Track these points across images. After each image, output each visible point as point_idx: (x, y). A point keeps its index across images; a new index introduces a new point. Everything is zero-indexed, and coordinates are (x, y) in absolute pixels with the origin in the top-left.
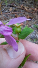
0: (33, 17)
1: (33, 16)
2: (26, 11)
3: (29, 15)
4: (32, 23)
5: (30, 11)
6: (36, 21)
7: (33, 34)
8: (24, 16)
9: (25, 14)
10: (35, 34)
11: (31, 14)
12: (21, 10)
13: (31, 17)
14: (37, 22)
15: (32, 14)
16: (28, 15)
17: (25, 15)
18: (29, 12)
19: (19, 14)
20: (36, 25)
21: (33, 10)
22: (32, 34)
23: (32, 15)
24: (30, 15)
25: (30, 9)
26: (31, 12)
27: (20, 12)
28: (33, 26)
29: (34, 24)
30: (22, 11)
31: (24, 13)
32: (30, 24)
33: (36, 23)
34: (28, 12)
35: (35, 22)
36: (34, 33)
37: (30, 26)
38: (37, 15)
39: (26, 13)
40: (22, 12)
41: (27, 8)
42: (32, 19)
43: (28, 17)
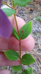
0: (35, 9)
1: (35, 8)
3: (30, 7)
4: (34, 15)
5: (31, 3)
6: (38, 12)
7: (36, 28)
9: (25, 6)
10: (38, 28)
13: (33, 9)
14: (39, 14)
16: (28, 8)
17: (25, 8)
18: (30, 3)
19: (19, 8)
20: (38, 17)
21: (34, 1)
22: (34, 28)
23: (33, 7)
24: (31, 7)
28: (35, 19)
29: (36, 17)
32: (32, 17)
33: (38, 15)
35: (37, 15)
36: (37, 26)
37: (32, 19)
38: (39, 7)
42: (34, 12)
43: (29, 9)
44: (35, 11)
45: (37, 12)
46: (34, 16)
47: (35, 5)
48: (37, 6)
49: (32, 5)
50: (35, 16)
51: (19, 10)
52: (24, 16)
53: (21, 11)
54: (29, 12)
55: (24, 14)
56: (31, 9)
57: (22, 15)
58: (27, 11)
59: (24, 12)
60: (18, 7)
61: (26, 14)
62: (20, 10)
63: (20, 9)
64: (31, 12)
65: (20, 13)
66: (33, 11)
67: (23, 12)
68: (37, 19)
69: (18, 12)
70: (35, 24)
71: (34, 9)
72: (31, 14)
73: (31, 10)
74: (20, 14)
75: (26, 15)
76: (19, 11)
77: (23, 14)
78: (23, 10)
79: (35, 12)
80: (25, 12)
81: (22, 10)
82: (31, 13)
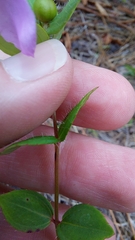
0: (127, 40)
1: (127, 37)
2: (100, 18)
3: (111, 32)
4: (120, 60)
5: (116, 19)
8: (93, 35)
9: (95, 29)
11: (119, 29)
12: (82, 15)
13: (119, 39)
15: (124, 29)
16: (105, 35)
17: (97, 34)
18: (112, 20)
19: (75, 30)
21: (127, 15)
23: (122, 33)
24: (115, 32)
25: (116, 11)
26: (119, 22)
27: (77, 21)
29: (126, 65)
30: (86, 19)
31: (92, 25)
32: (112, 65)
33: (134, 60)
34: (108, 23)
35: (130, 58)
39: (99, 26)
40: (84, 22)
41: (106, 7)
42: (122, 48)
43: (108, 39)
44: (127, 45)
45: (131, 49)
46: (122, 63)
47: (130, 28)
48: (134, 31)
49: (119, 26)
50: (124, 61)
51: (76, 36)
52: (89, 60)
53: (82, 43)
54: (105, 47)
55: (91, 53)
56: (115, 38)
57: (82, 54)
58: (100, 44)
59: (91, 45)
60: (71, 29)
61: (97, 52)
62: (78, 40)
63: (79, 35)
64: (113, 47)
65: (77, 49)
66: (120, 45)
67: (88, 45)
68: (130, 71)
69: (72, 45)
71: (123, 41)
72: (112, 55)
73: (113, 42)
74: (76, 52)
75: (96, 56)
76: (75, 43)
77: (87, 51)
78: (89, 38)
79: (125, 50)
80: (93, 46)
81: (85, 39)
82: (114, 52)
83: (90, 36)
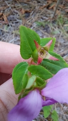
1: (31, 8)
2: (15, 1)
3: (23, 7)
4: (32, 20)
6: (38, 14)
9: (15, 7)
12: (6, 2)
13: (28, 10)
14: (40, 16)
15: (28, 4)
16: (21, 9)
17: (17, 10)
20: (39, 21)
23: (28, 6)
24: (25, 7)
26: (25, 1)
27: (5, 6)
28: (35, 25)
29: (35, 21)
30: (9, 3)
32: (30, 23)
33: (38, 18)
34: (20, 3)
35: (36, 18)
37: (31, 26)
39: (16, 5)
42: (31, 14)
43: (23, 11)
44: (33, 12)
45: (35, 13)
47: (31, 3)
48: (33, 4)
49: (25, 3)
52: (18, 24)
53: (12, 16)
55: (18, 20)
56: (26, 10)
57: (14, 22)
58: (20, 15)
59: (16, 16)
60: (4, 11)
61: (21, 19)
62: (9, 15)
63: (9, 13)
64: (27, 15)
65: (11, 20)
66: (30, 13)
68: (38, 24)
69: (8, 19)
70: (38, 32)
71: (30, 10)
72: (28, 18)
73: (26, 12)
74: (11, 22)
75: (21, 21)
76: (8, 17)
77: (16, 20)
79: (33, 14)
80: (18, 17)
83: (14, 12)
